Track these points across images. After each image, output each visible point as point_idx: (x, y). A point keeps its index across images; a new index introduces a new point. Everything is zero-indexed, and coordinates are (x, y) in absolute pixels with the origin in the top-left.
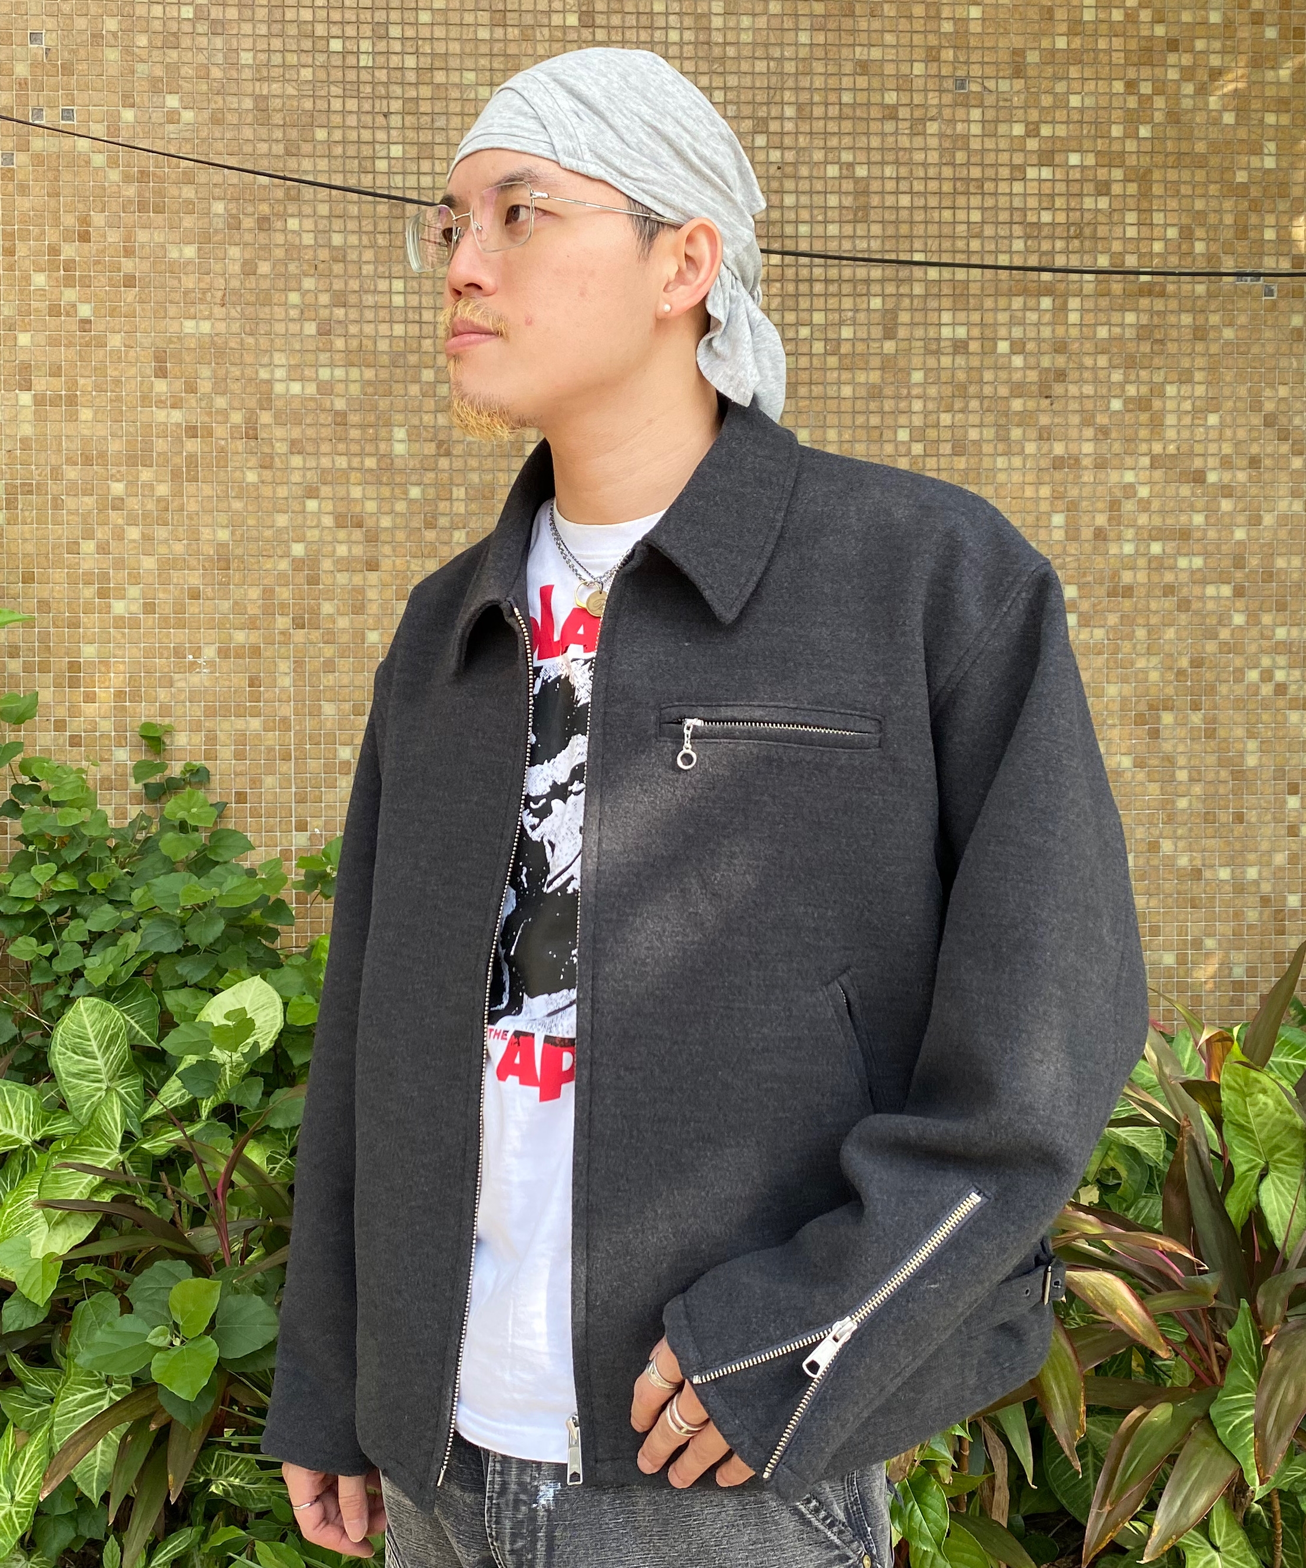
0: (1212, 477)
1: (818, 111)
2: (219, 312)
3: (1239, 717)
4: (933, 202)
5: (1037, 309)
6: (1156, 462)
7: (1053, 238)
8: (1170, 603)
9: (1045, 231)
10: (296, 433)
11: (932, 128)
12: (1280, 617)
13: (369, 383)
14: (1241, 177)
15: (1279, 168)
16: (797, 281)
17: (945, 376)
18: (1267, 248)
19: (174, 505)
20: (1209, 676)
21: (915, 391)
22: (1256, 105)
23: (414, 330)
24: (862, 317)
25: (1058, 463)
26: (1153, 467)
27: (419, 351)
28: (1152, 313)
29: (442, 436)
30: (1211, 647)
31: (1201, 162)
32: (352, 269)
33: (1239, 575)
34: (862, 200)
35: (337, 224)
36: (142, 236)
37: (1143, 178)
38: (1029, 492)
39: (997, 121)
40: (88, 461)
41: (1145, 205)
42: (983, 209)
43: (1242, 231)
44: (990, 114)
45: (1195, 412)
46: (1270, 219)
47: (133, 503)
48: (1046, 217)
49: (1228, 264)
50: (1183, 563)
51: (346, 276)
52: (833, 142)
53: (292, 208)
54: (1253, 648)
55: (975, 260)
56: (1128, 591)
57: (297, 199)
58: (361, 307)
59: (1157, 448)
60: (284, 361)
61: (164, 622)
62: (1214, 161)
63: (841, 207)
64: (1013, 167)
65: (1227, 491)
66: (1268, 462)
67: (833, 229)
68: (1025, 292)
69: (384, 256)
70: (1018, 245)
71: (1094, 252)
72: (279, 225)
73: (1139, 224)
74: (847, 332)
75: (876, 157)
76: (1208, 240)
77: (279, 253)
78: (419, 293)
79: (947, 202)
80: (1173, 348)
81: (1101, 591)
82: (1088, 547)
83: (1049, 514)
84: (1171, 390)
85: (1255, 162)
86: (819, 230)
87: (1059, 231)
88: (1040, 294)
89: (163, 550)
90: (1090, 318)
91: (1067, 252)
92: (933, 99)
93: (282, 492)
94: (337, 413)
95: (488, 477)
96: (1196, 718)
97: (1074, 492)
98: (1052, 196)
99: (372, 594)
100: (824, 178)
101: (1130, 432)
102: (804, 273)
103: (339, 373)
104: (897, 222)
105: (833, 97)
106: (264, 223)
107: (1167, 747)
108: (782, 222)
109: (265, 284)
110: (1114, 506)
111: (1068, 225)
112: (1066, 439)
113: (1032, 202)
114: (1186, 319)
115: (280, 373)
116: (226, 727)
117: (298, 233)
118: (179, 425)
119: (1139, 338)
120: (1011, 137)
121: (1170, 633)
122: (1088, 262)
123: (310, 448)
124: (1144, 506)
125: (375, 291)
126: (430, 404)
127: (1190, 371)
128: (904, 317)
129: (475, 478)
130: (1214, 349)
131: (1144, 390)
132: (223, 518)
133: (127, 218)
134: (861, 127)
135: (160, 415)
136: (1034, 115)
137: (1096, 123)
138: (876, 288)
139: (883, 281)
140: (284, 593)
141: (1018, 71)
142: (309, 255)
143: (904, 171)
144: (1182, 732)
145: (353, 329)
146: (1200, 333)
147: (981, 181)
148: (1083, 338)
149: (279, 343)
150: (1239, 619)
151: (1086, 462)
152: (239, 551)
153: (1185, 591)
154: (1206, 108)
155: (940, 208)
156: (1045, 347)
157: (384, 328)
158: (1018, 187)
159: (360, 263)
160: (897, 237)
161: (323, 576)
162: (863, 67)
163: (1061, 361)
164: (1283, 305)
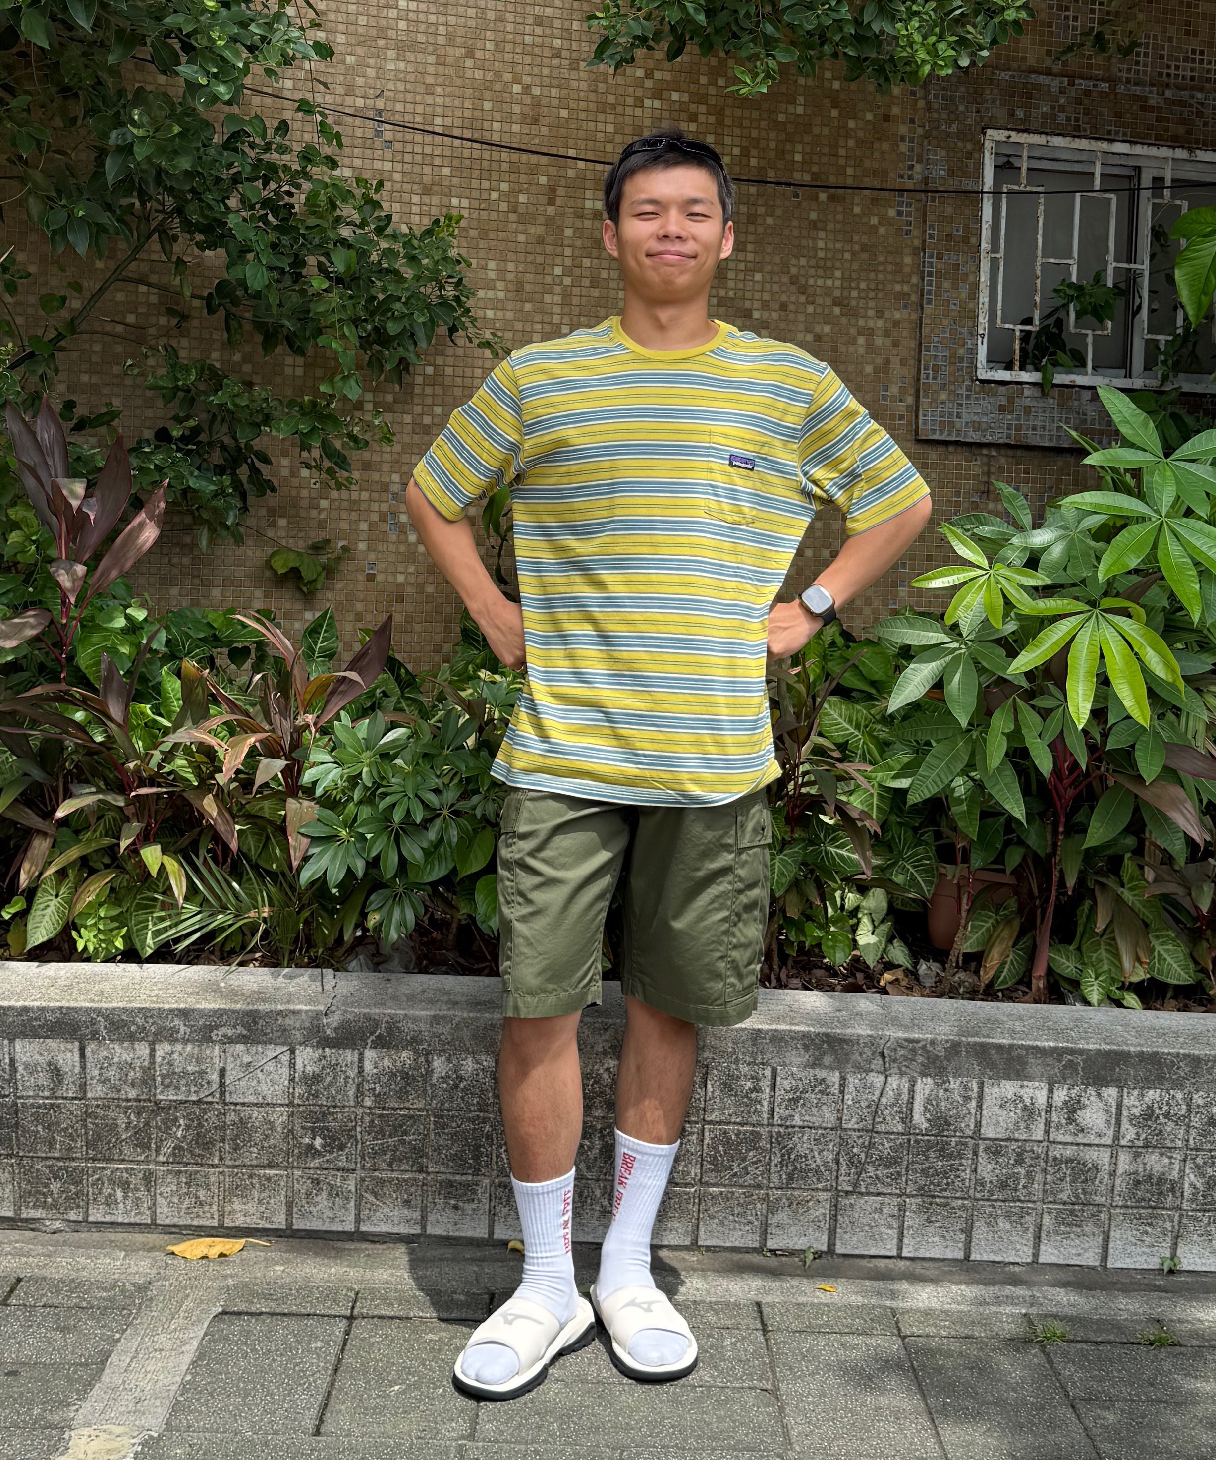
0: (756, 315)
1: (509, 47)
4: (583, 116)
14: (781, 118)
15: (805, 114)
17: (587, 233)
18: (797, 166)
21: (566, 242)
24: (533, 189)
31: (757, 106)
37: (719, 112)
43: (781, 153)
46: (799, 147)
49: (771, 175)
62: (765, 106)
63: (522, 114)
65: (766, 325)
66: (792, 307)
74: (523, 198)
75: (547, 81)
79: (592, 117)
85: (791, 108)
86: (506, 128)
100: (511, 93)
104: (558, 127)
105: (519, 39)
108: (483, 120)
113: (647, 122)
120: (635, 77)
127: (744, 243)
128: (561, 192)
134: (537, 61)
136: (651, 64)
137: (690, 73)
138: (543, 170)
139: (547, 167)
143: (564, 92)
147: (614, 106)
155: (587, 120)
162: (539, 21)
164: (804, 204)
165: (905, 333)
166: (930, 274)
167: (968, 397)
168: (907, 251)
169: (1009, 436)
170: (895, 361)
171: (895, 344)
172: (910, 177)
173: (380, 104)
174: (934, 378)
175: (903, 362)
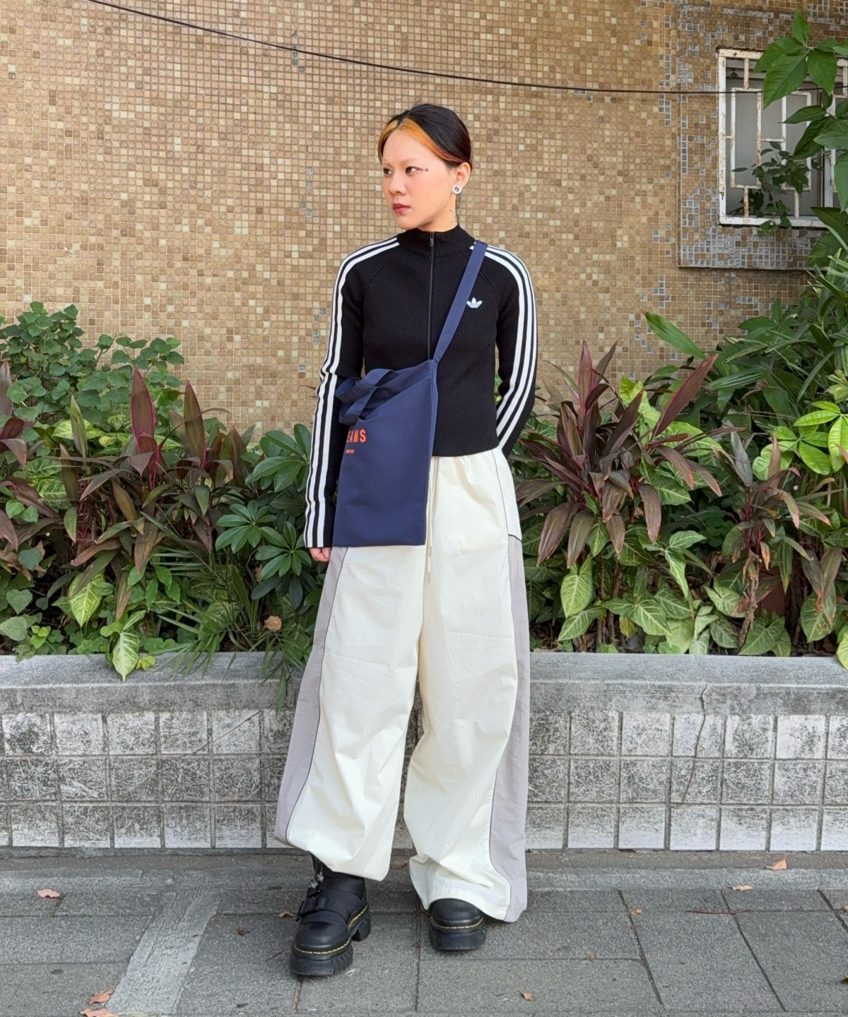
2: (84, 74)
3: (577, 296)
4: (438, 46)
5: (485, 101)
6: (540, 175)
7: (492, 67)
8: (546, 242)
9: (489, 64)
10: (124, 137)
11: (437, 11)
12: (595, 249)
13: (162, 114)
14: (577, 45)
15: (593, 42)
16: (375, 79)
18: (588, 78)
19: (59, 170)
20: (564, 276)
22: (583, 12)
23: (186, 89)
24: (405, 99)
25: (496, 173)
26: (538, 177)
27: (188, 100)
28: (537, 106)
29: (200, 143)
30: (565, 263)
31: (559, 37)
32: (154, 57)
33: (576, 229)
34: (405, 43)
35: (146, 34)
36: (44, 33)
37: (533, 42)
38: (483, 186)
39: (467, 11)
40: (12, 145)
41: (534, 55)
42: (461, 52)
43: (577, 70)
44: (464, 7)
45: (557, 152)
46: (589, 65)
47: (35, 168)
48: (489, 57)
49: (571, 85)
50: (552, 223)
51: (151, 61)
52: (391, 14)
53: (123, 25)
54: (582, 264)
55: (457, 75)
56: (528, 235)
57: (126, 21)
58: (158, 76)
59: (540, 169)
60: (117, 101)
61: (52, 231)
62: (565, 36)
63: (395, 46)
64: (475, 33)
65: (571, 190)
66: (589, 178)
67: (391, 56)
68: (480, 92)
69: (170, 52)
70: (477, 70)
71: (511, 75)
72: (116, 32)
73: (531, 64)
74: (398, 105)
75: (411, 23)
76: (563, 73)
77: (116, 47)
78: (188, 71)
79: (444, 47)
80: (546, 122)
81: (516, 234)
82: (509, 213)
83: (492, 197)
84: (546, 142)
85: (583, 38)
86: (385, 56)
87: (495, 64)
88: (487, 93)
89: (52, 192)
90: (509, 106)
91: (499, 74)
93: (116, 166)
94: (146, 128)
95: (223, 165)
96: (558, 295)
97: (503, 187)
98: (492, 48)
99: (163, 220)
100: (387, 31)
101: (528, 161)
102: (378, 76)
103: (147, 108)
104: (421, 55)
106: (108, 31)
107: (545, 309)
108: (367, 51)
109: (108, 61)
110: (521, 195)
111: (500, 62)
112: (499, 162)
113: (483, 50)
114: (553, 109)
115: (116, 107)
116: (85, 286)
117: (127, 37)
118: (62, 130)
119: (531, 117)
120: (474, 19)
121: (546, 255)
122: (508, 80)
123: (131, 145)
124: (535, 195)
125: (166, 69)
126: (193, 127)
127: (554, 133)
129: (216, 165)
130: (565, 124)
131: (534, 141)
132: (84, 178)
133: (37, 24)
134: (404, 8)
135: (52, 124)
136: (484, 9)
137: (512, 15)
138: (411, 85)
139: (415, 82)
140: (116, 218)
142: (131, 48)
143: (424, 31)
144: (552, 302)
145: (154, 87)
146: (559, 116)
147: (460, 38)
148: (506, 115)
149: (115, 92)
150: (576, 250)
151: (509, 173)
152: (93, 196)
153: (553, 236)
154: (561, 12)
155: (441, 50)
156: (489, 118)
157: (170, 88)
158: (476, 42)
159: (158, 54)
160: (421, 62)
161: (137, 210)
163: (496, 126)
164: (595, 105)
165: (668, 194)
166: (684, 151)
167: (714, 237)
168: (668, 136)
169: (743, 263)
170: (662, 214)
171: (662, 202)
172: (668, 84)
173: (295, 41)
174: (690, 224)
175: (668, 214)
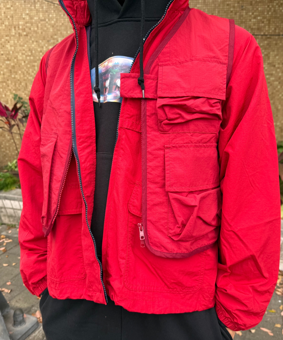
0: (276, 66)
11: (238, 14)
28: (269, 41)
39: (247, 13)
41: (269, 25)
45: (274, 56)
59: (268, 62)
64: (249, 20)
65: (279, 68)
71: (261, 32)
73: (268, 28)
76: (279, 30)
80: (272, 46)
84: (271, 53)
87: (256, 29)
90: (260, 42)
91: (257, 32)
92: (238, 9)
98: (255, 24)
113: (252, 25)
114: (274, 42)
119: (267, 45)
120: (249, 15)
127: (274, 50)
130: (278, 47)
131: (267, 53)
136: (253, 11)
137: (262, 12)
141: (251, 4)
146: (276, 44)
150: (279, 87)
158: (250, 23)
162: (228, 5)
